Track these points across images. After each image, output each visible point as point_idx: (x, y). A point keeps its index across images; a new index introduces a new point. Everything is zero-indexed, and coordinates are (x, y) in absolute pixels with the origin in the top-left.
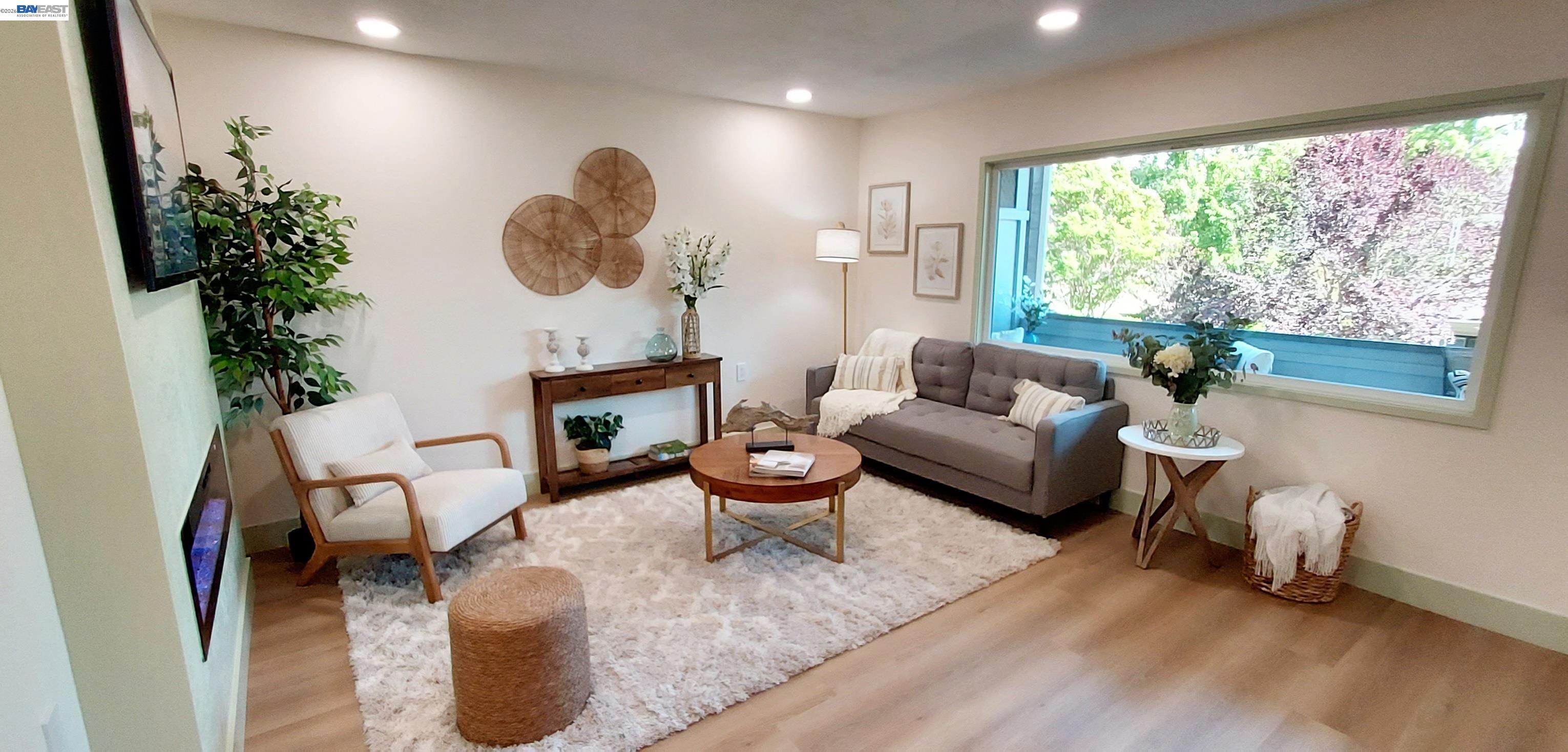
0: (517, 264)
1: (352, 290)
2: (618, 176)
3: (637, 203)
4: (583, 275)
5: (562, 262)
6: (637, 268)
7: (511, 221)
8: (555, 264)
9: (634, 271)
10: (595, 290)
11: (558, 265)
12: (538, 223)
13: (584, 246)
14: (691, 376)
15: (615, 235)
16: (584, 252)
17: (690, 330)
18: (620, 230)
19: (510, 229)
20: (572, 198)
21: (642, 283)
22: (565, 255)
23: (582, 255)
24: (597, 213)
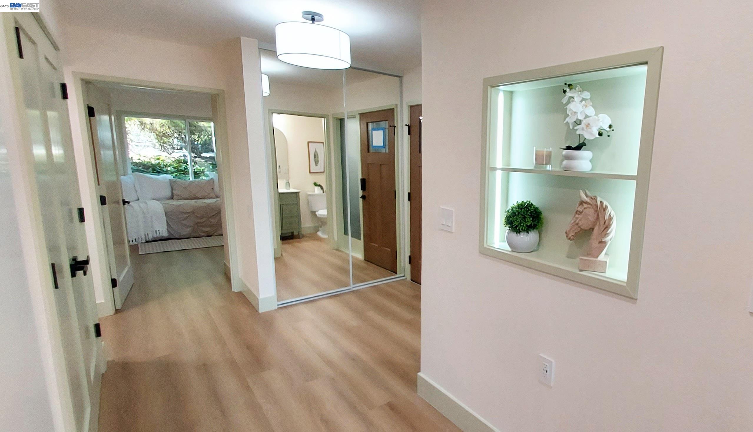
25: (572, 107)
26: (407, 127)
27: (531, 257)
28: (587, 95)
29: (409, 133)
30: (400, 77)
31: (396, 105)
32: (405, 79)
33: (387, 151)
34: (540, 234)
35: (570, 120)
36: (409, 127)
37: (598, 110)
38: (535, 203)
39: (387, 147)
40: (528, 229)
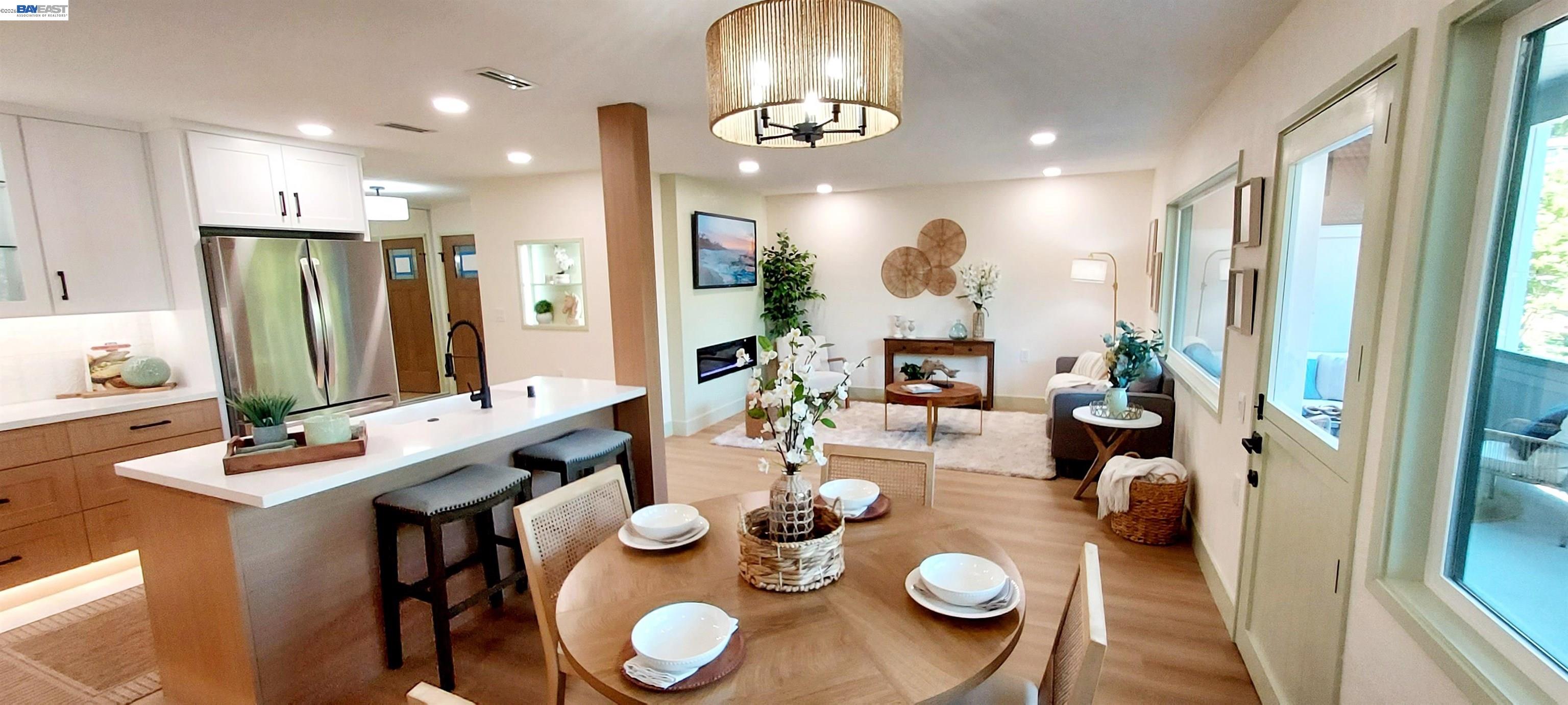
0: (888, 283)
1: (820, 292)
2: (943, 234)
3: (954, 247)
4: (921, 288)
5: (910, 281)
6: (953, 285)
7: (886, 261)
8: (905, 282)
9: (951, 286)
10: (927, 297)
11: (908, 283)
12: (899, 262)
13: (921, 272)
14: (970, 350)
15: (940, 266)
16: (921, 276)
17: (978, 320)
18: (943, 263)
19: (885, 265)
20: (916, 247)
21: (955, 293)
22: (911, 278)
23: (921, 277)
24: (930, 255)
25: (557, 256)
26: (440, 256)
27: (551, 325)
28: (564, 250)
29: (443, 260)
30: (428, 211)
31: (425, 235)
32: (433, 211)
33: (417, 277)
34: (553, 314)
35: (558, 262)
36: (442, 255)
37: (569, 257)
38: (549, 300)
39: (417, 273)
40: (546, 311)
